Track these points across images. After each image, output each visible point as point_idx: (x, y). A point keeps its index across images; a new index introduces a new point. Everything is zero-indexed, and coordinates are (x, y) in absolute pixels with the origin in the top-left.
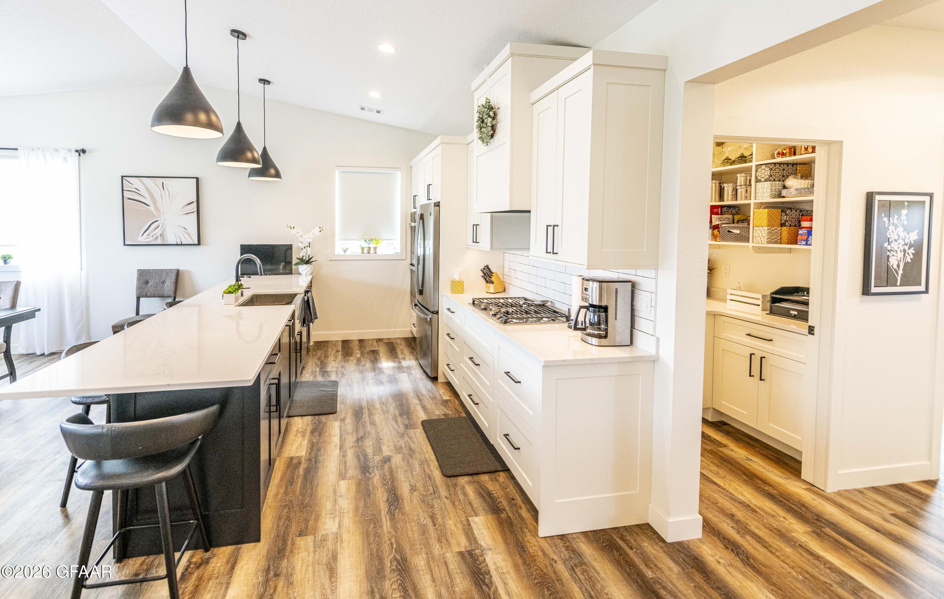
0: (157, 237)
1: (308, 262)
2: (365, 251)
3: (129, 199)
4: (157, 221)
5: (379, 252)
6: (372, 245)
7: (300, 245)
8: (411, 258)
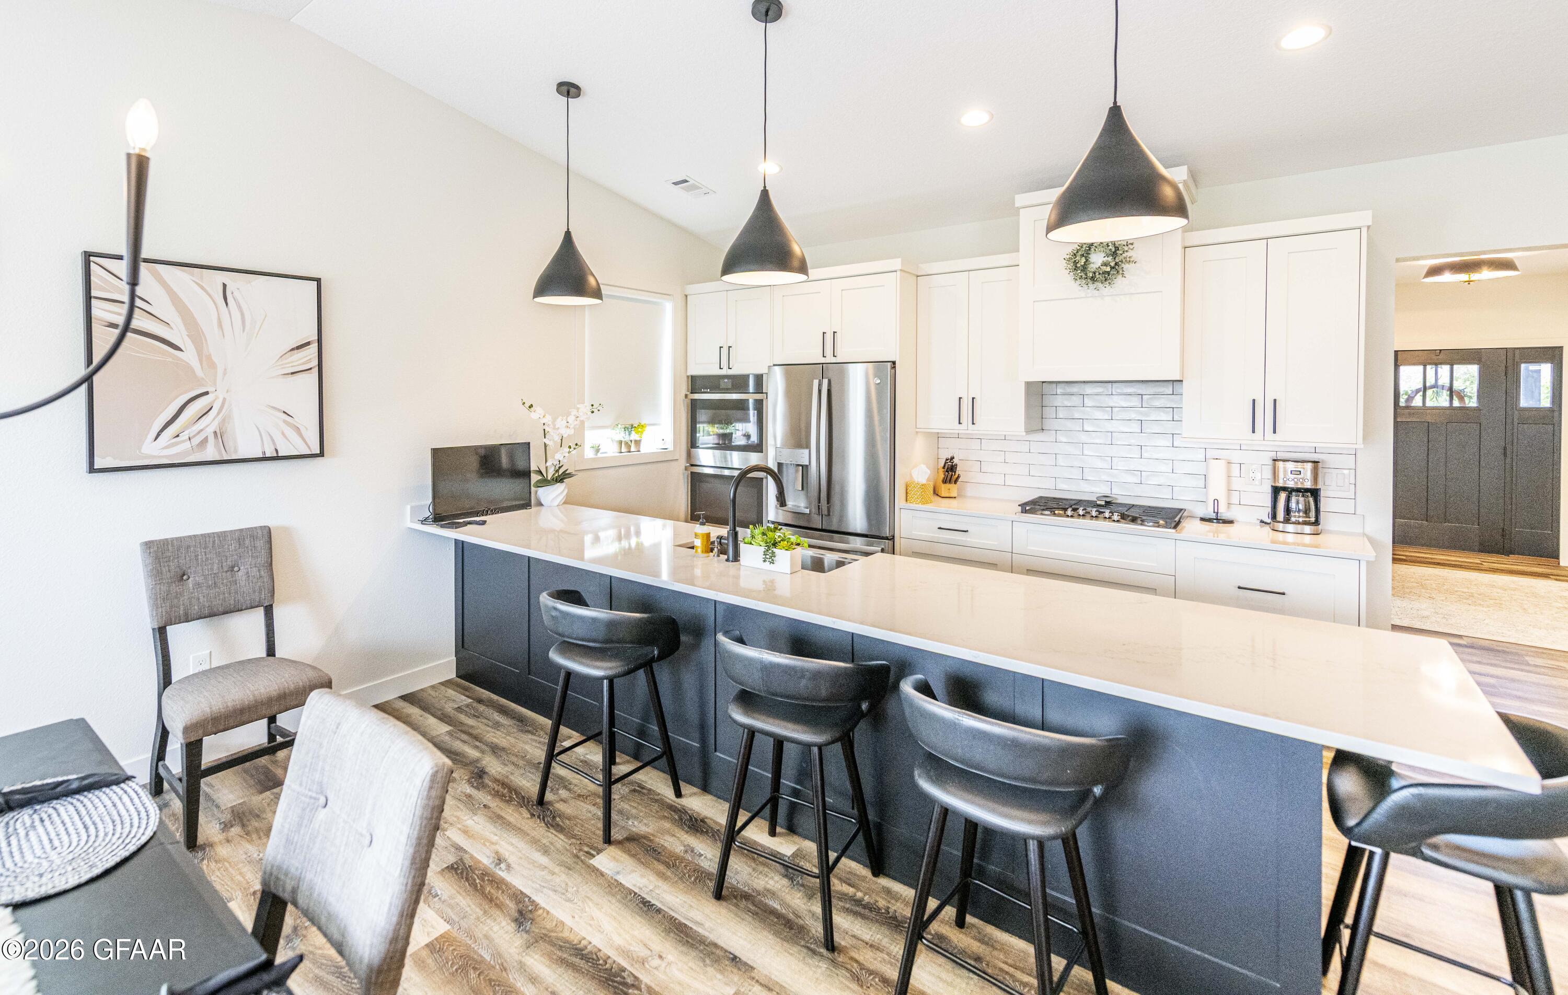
0: (205, 440)
2: (624, 449)
4: (207, 393)
8: (689, 455)
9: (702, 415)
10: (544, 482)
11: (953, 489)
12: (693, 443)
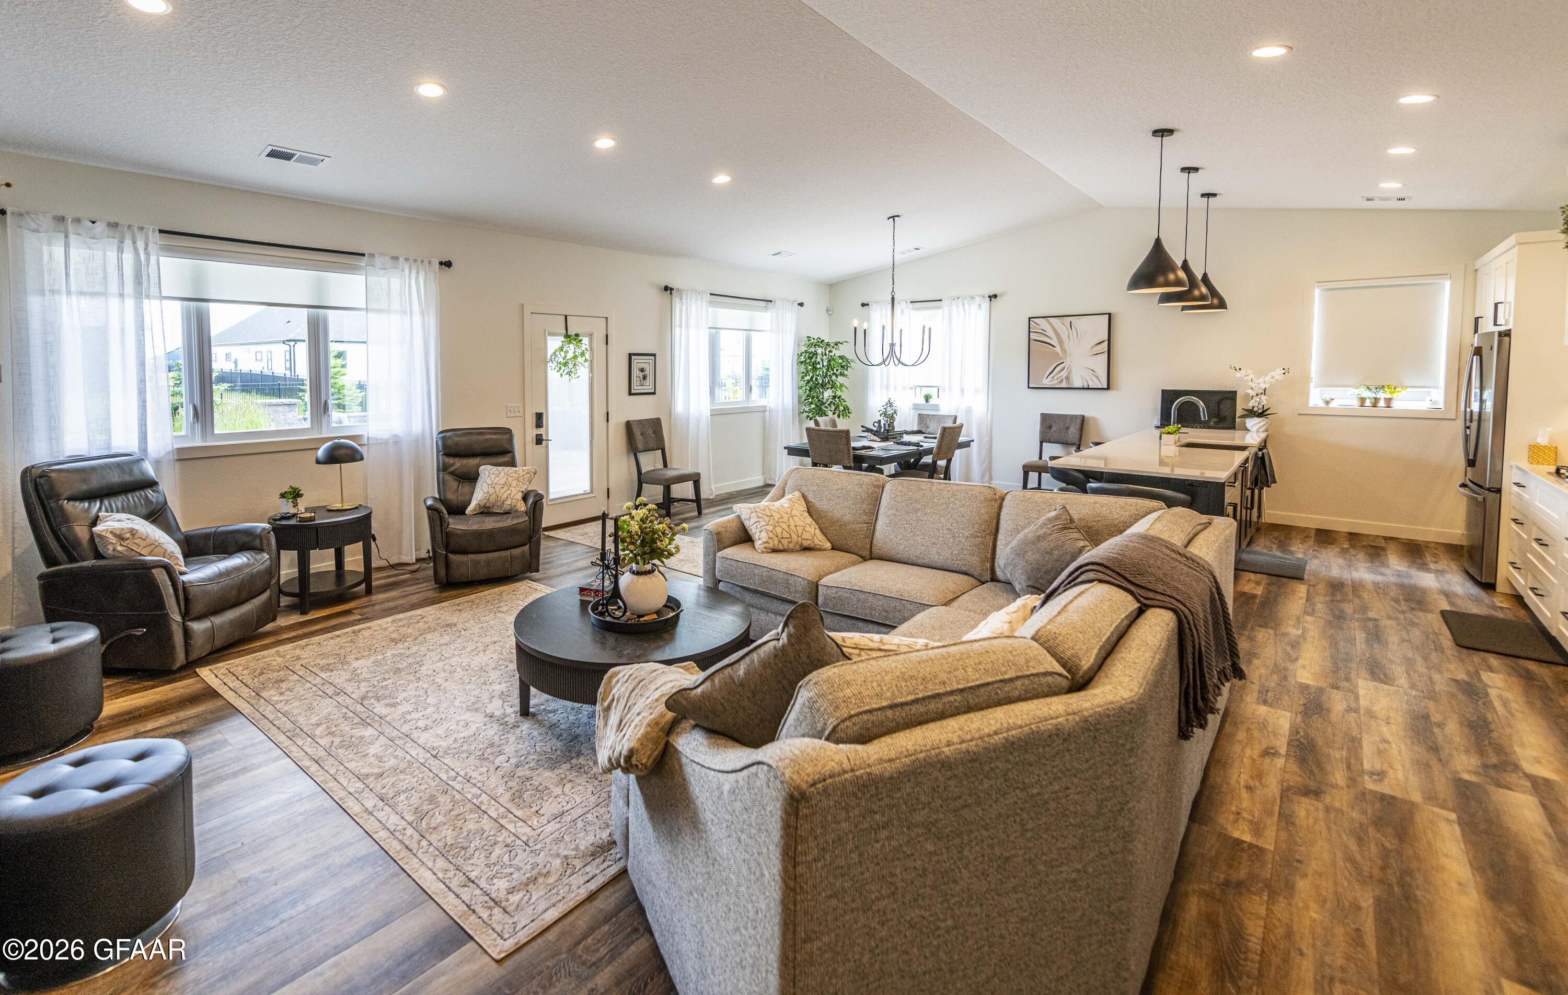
0: (1063, 380)
1: (1262, 414)
2: (1368, 403)
4: (1063, 363)
5: (1397, 405)
6: (1386, 395)
7: (1249, 391)
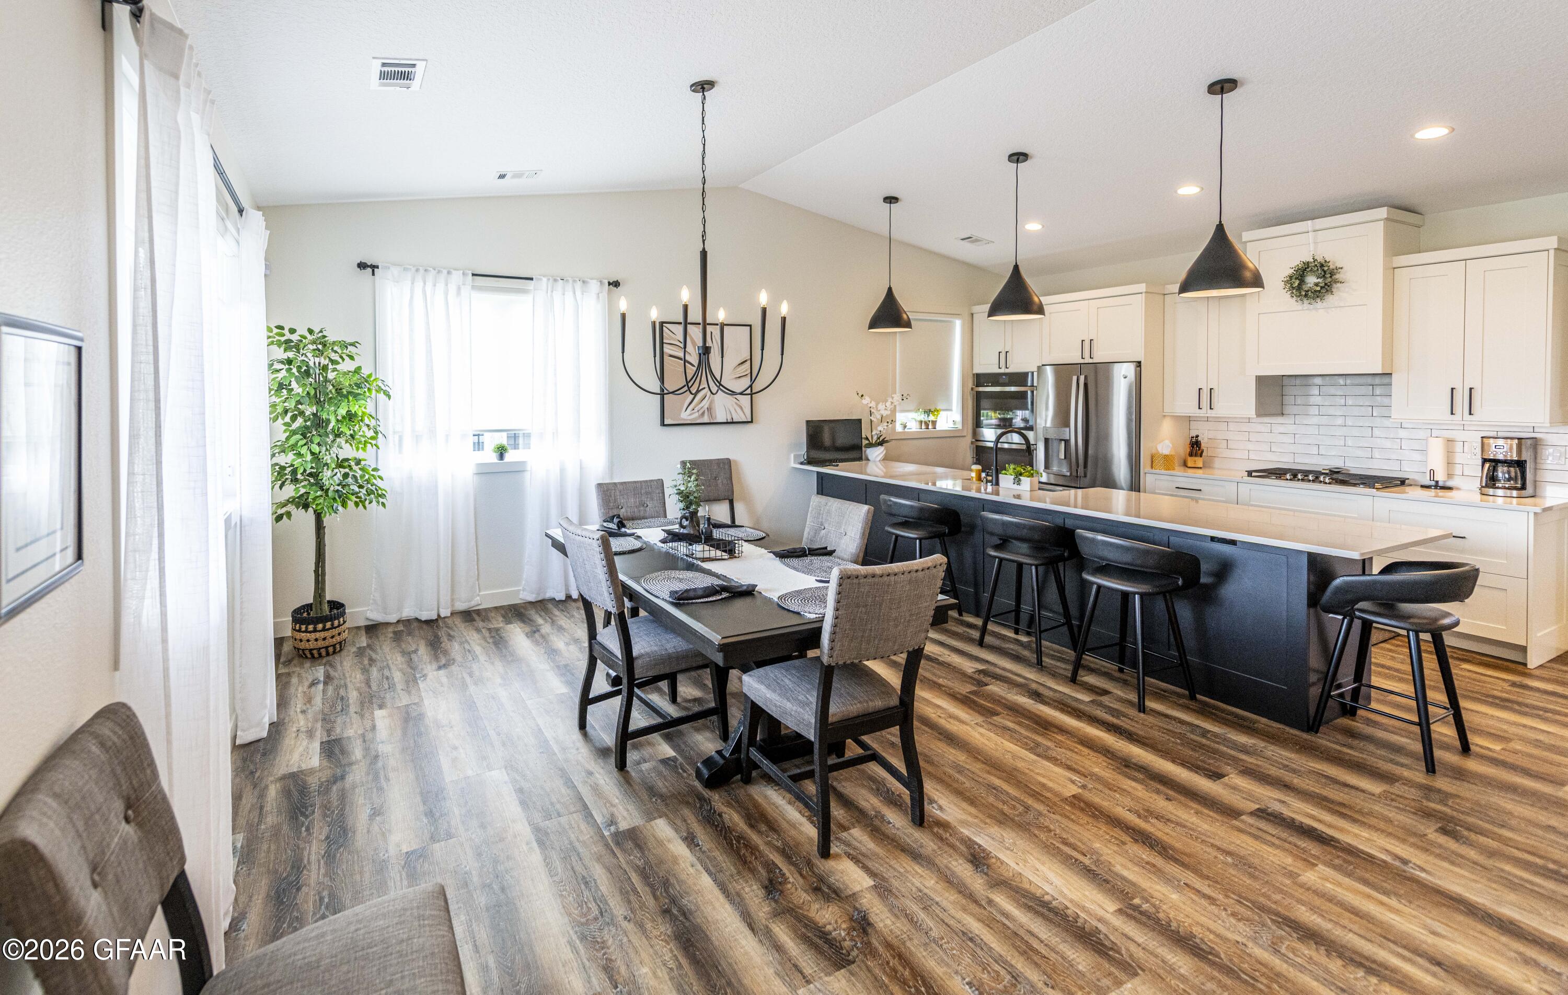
0: (703, 414)
1: (881, 443)
2: (924, 426)
3: (671, 356)
5: (939, 427)
6: (932, 418)
8: (975, 434)
9: (985, 403)
10: (870, 445)
11: (1199, 462)
12: (978, 424)
